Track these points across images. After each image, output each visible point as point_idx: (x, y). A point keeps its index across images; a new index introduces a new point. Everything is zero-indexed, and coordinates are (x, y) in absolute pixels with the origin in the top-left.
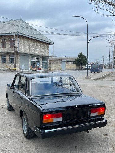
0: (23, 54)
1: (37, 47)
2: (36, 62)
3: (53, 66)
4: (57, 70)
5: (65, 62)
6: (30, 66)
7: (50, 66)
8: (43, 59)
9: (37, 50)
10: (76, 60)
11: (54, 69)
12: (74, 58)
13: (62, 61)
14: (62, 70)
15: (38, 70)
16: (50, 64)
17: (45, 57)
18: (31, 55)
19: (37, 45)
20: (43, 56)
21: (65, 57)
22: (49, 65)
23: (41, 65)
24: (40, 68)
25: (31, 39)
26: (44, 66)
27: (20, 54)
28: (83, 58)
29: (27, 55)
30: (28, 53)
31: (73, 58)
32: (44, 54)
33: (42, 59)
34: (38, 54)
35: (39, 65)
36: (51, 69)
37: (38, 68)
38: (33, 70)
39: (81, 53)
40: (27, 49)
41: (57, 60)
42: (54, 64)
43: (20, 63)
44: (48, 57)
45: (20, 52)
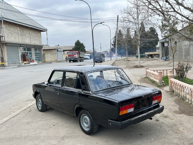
0: (11, 45)
1: (27, 35)
2: (28, 53)
3: (49, 57)
4: (53, 61)
5: (61, 51)
6: (20, 58)
7: (44, 58)
8: (36, 50)
9: (28, 39)
10: (73, 49)
11: (49, 61)
12: (71, 47)
13: (58, 50)
14: (59, 62)
15: (31, 63)
16: (44, 54)
17: (38, 47)
18: (21, 44)
19: (27, 32)
20: (35, 46)
21: (58, 45)
22: (43, 56)
23: (34, 57)
24: (33, 60)
25: (19, 25)
26: (37, 57)
27: (6, 44)
28: (81, 46)
29: (16, 45)
30: (17, 43)
31: (69, 47)
32: (37, 43)
33: (34, 50)
34: (30, 44)
35: (31, 56)
36: (46, 61)
37: (30, 61)
38: (25, 64)
39: (79, 41)
40: (15, 38)
41: (52, 49)
42: (49, 55)
43: (8, 55)
44: (42, 47)
45: (7, 42)
